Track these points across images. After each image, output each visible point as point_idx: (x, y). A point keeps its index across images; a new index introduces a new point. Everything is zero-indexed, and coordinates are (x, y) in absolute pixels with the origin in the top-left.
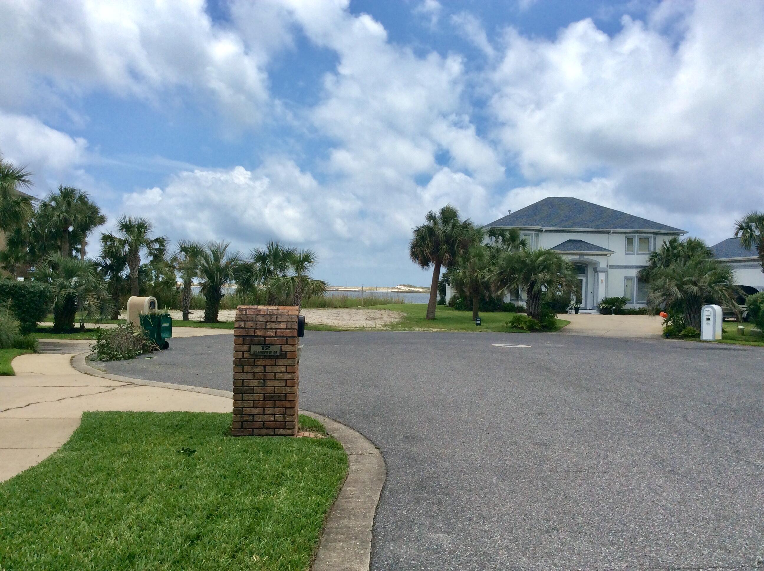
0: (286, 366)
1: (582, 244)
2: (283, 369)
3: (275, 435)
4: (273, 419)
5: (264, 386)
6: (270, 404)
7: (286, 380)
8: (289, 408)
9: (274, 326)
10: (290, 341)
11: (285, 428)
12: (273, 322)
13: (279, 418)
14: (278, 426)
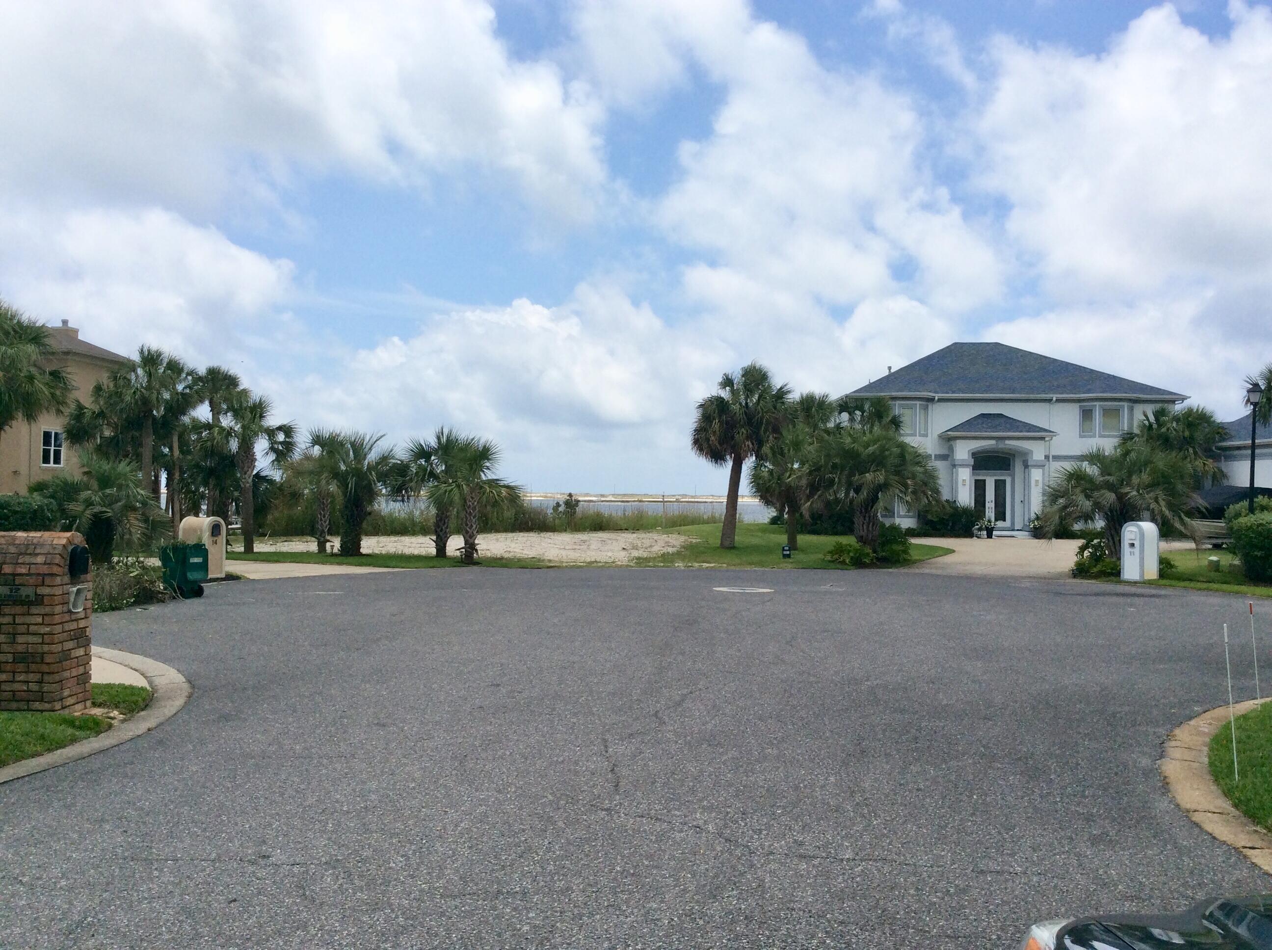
0: (43, 615)
1: (1002, 420)
2: (38, 619)
3: (29, 710)
4: (25, 688)
5: (14, 642)
6: (21, 667)
7: (43, 635)
8: (47, 673)
9: (27, 559)
10: (48, 581)
11: (42, 700)
12: (30, 554)
13: (34, 687)
14: (33, 698)
